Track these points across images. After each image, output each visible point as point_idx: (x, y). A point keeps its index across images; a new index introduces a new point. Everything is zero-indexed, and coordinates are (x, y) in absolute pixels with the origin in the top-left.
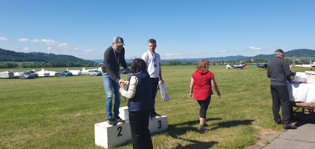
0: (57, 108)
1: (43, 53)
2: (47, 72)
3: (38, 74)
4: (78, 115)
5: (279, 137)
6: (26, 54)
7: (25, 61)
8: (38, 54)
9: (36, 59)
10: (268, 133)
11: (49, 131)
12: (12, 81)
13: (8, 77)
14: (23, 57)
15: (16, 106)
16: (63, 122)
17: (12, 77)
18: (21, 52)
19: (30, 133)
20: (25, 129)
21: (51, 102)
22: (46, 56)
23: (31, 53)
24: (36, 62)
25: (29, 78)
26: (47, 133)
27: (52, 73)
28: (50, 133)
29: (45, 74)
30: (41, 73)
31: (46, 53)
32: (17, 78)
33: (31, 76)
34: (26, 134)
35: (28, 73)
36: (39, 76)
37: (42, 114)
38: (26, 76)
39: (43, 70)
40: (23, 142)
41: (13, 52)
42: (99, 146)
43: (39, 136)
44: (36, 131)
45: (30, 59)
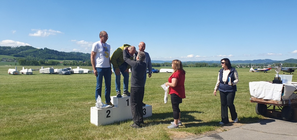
0: (75, 98)
2: (81, 69)
3: (73, 71)
4: (89, 103)
5: (240, 127)
6: (67, 53)
7: (65, 60)
8: (76, 54)
9: (75, 58)
11: (62, 113)
12: (52, 76)
13: (49, 73)
14: (64, 56)
15: (46, 94)
16: (75, 107)
17: (52, 72)
19: (48, 113)
20: (46, 110)
21: (73, 92)
22: (83, 55)
23: (71, 52)
24: (75, 61)
25: (66, 74)
27: (86, 71)
29: (79, 71)
30: (76, 70)
32: (56, 73)
33: (68, 72)
34: (45, 113)
35: (65, 70)
36: (74, 72)
38: (63, 72)
39: (78, 67)
40: (40, 118)
42: (92, 124)
43: (53, 115)
44: (52, 112)
45: (70, 57)
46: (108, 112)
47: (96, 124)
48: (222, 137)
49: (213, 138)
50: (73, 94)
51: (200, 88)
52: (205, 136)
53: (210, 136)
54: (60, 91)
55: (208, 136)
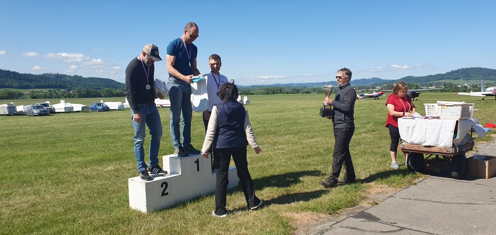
0: (80, 159)
1: (64, 75)
2: (69, 105)
3: (54, 108)
4: (110, 168)
5: (394, 196)
6: (36, 76)
7: (34, 88)
8: (54, 77)
9: (52, 85)
10: (380, 190)
11: (65, 191)
12: (13, 120)
13: (7, 113)
14: (31, 81)
15: (17, 156)
16: (87, 177)
17: (12, 112)
18: (27, 73)
19: (37, 193)
20: (29, 188)
21: (71, 149)
22: (67, 79)
23: (44, 75)
24: (52, 89)
25: (40, 115)
26: (62, 193)
27: (77, 107)
28: (66, 193)
29: (65, 108)
30: (60, 106)
31: (68, 75)
32: (21, 114)
33: (44, 111)
34: (30, 195)
35: (38, 107)
36: (56, 111)
37: (56, 167)
38: (36, 111)
39: (62, 101)
40: (25, 206)
41: (15, 74)
42: (135, 210)
43: (49, 197)
44: (45, 191)
45: (43, 84)
46: (164, 185)
47: (144, 209)
48: (377, 216)
49: (363, 220)
50: (72, 152)
51: (292, 130)
52: (348, 217)
53: (356, 217)
54: (44, 147)
55: (354, 217)
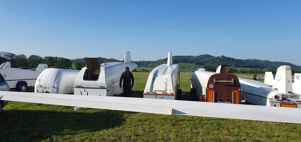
1: (259, 60)
6: (243, 60)
7: (242, 67)
8: (253, 61)
9: (252, 66)
14: (241, 63)
18: (239, 59)
22: (261, 62)
23: (247, 60)
31: (261, 60)
41: (233, 59)
45: (247, 64)
